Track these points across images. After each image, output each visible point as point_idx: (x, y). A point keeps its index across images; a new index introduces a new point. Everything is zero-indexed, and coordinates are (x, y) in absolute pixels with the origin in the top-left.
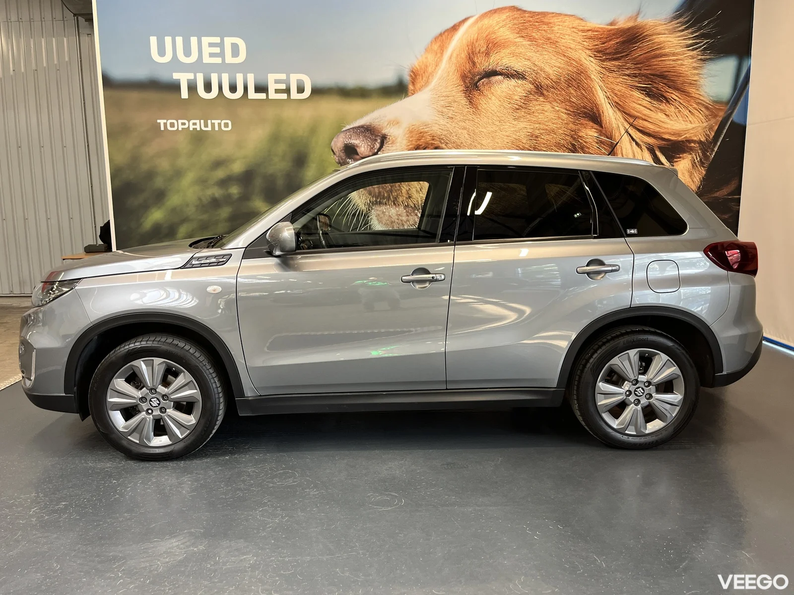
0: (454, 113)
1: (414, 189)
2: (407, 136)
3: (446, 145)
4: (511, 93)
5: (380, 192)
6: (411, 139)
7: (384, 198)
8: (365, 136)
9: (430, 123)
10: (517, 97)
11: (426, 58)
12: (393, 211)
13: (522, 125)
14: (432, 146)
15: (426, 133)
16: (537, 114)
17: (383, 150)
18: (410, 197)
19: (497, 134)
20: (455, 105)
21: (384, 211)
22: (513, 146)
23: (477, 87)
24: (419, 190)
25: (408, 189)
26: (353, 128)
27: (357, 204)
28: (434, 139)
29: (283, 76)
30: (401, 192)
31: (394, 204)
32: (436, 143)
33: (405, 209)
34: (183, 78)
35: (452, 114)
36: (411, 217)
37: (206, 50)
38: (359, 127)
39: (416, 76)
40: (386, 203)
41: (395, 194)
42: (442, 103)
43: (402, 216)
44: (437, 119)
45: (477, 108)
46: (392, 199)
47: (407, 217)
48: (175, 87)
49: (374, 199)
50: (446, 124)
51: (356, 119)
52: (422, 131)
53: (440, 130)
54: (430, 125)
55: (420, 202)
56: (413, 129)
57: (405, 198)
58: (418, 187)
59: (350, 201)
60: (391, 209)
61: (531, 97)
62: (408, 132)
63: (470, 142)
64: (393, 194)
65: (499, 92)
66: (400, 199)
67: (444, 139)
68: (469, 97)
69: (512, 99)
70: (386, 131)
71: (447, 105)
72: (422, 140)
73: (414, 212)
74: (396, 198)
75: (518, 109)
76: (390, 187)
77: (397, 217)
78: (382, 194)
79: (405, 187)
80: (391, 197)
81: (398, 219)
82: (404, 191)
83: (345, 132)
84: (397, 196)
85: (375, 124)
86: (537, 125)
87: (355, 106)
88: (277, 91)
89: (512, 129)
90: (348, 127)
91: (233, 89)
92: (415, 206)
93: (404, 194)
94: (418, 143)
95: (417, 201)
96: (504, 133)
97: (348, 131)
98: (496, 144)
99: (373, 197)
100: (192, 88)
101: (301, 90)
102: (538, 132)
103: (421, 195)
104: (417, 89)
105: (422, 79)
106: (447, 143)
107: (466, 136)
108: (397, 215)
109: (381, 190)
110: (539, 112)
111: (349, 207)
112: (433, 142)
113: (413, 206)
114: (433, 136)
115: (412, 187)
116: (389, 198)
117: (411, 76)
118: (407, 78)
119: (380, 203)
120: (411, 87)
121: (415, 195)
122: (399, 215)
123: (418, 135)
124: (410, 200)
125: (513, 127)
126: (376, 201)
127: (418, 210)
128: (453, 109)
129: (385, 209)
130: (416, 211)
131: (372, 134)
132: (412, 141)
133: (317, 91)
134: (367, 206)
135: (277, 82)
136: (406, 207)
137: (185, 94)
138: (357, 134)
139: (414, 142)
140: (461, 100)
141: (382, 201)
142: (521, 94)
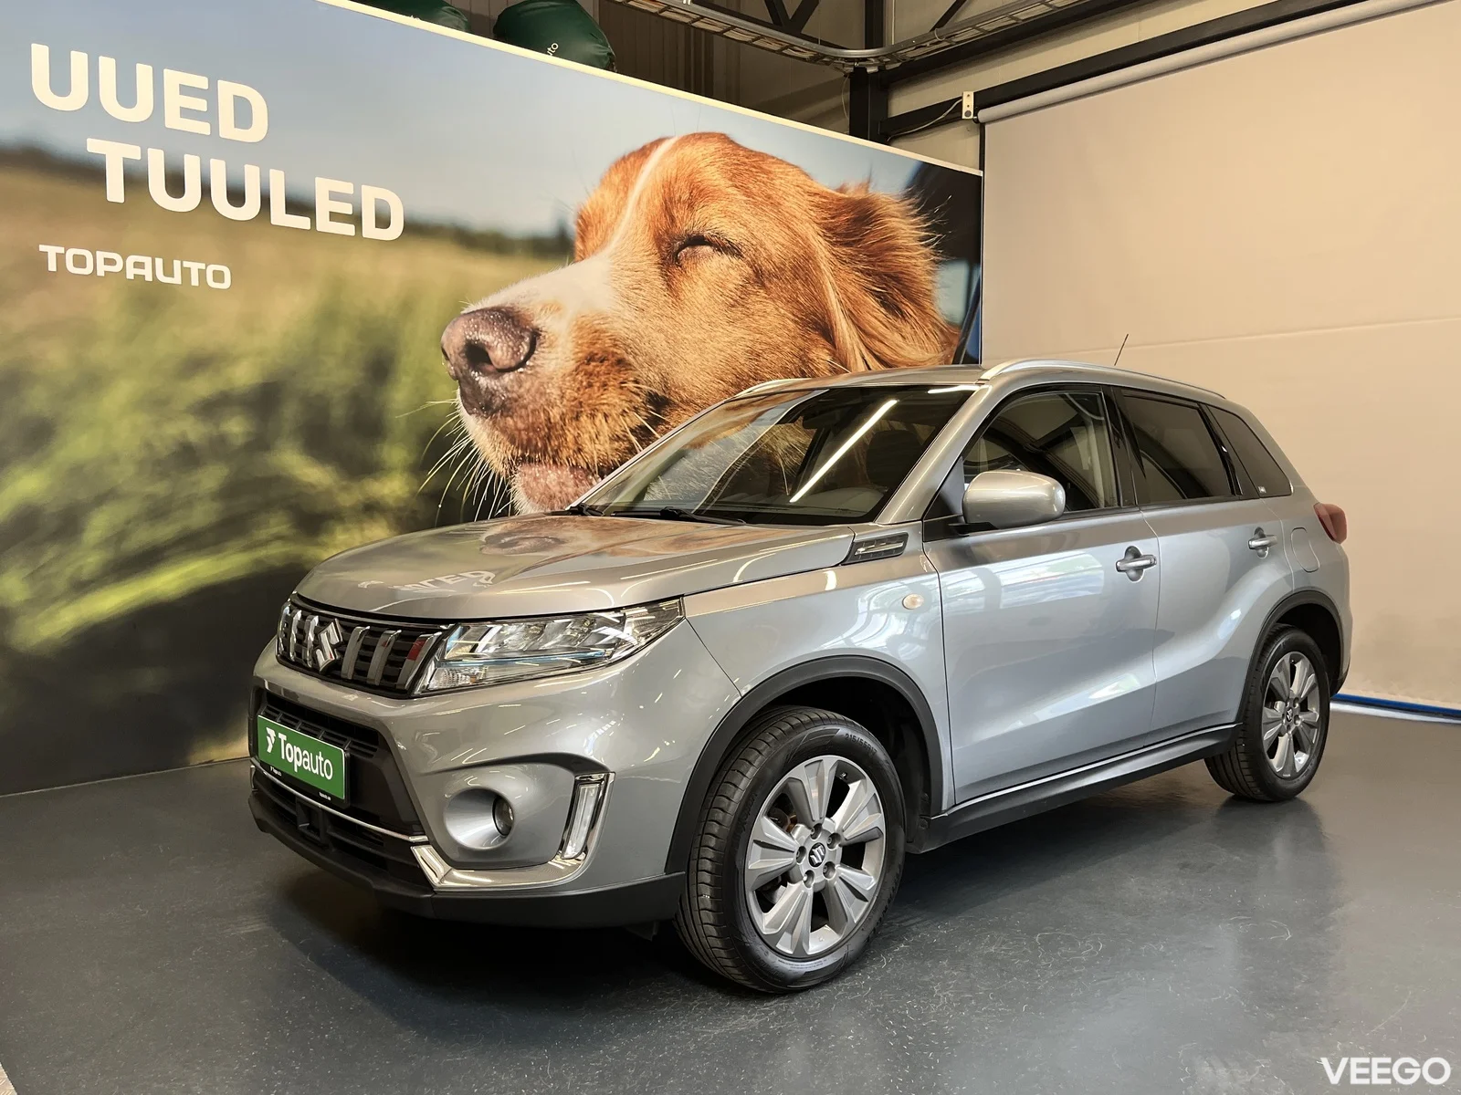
0: (645, 302)
1: (586, 436)
2: (574, 335)
3: (634, 357)
4: (723, 277)
5: (529, 440)
6: (580, 342)
7: (536, 451)
8: (503, 329)
9: (610, 315)
10: (731, 286)
11: (602, 196)
12: (552, 475)
13: (739, 333)
14: (613, 357)
15: (605, 332)
16: (757, 318)
17: (535, 359)
18: (580, 450)
19: (707, 345)
20: (646, 287)
21: (538, 475)
22: (728, 367)
23: (677, 260)
24: (594, 437)
25: (576, 435)
26: (482, 311)
27: (488, 462)
28: (616, 345)
29: (347, 188)
30: (566, 440)
31: (555, 462)
32: (619, 352)
33: (572, 472)
34: (115, 156)
35: (642, 303)
36: (583, 488)
37: (174, 101)
38: (492, 310)
39: (587, 226)
40: (540, 461)
41: (555, 443)
42: (627, 281)
43: (567, 486)
44: (621, 308)
45: (677, 297)
46: (551, 453)
47: (576, 488)
48: (93, 173)
49: (520, 451)
50: (633, 319)
51: (486, 294)
52: (598, 328)
53: (626, 330)
54: (610, 319)
55: (596, 460)
56: (583, 322)
57: (571, 452)
58: (592, 431)
59: (477, 456)
60: (550, 472)
61: (750, 288)
62: (576, 328)
63: (669, 355)
64: (552, 443)
65: (708, 274)
66: (564, 454)
67: (632, 346)
68: (667, 275)
69: (725, 288)
70: (539, 322)
71: (635, 286)
72: (598, 346)
73: (587, 476)
74: (556, 451)
75: (733, 306)
76: (546, 430)
77: (558, 488)
78: (534, 442)
79: (572, 431)
80: (549, 449)
81: (561, 492)
82: (570, 438)
83: (468, 317)
84: (559, 447)
85: (520, 306)
86: (758, 336)
87: (484, 268)
88: (334, 216)
89: (727, 339)
90: (473, 308)
91: (236, 196)
92: (588, 467)
93: (570, 445)
94: (591, 349)
95: (592, 458)
96: (716, 344)
97: (473, 315)
98: (706, 363)
99: (518, 448)
100: (135, 180)
101: (383, 221)
102: (759, 347)
103: (598, 447)
104: (589, 249)
105: (597, 234)
106: (636, 354)
107: (664, 343)
108: (559, 483)
109: (531, 434)
110: (760, 314)
111: (475, 468)
112: (615, 350)
113: (585, 467)
114: (615, 340)
115: (583, 430)
116: (545, 452)
117: (579, 225)
118: (573, 228)
119: (531, 460)
120: (579, 245)
121: (588, 447)
122: (563, 483)
123: (591, 336)
124: (580, 456)
125: (728, 336)
126: (523, 456)
127: (593, 475)
128: (644, 294)
129: (539, 471)
130: (591, 477)
131: (515, 326)
132: (581, 345)
133: (416, 229)
134: (508, 466)
135: (334, 196)
136: (574, 468)
137: (115, 190)
138: (490, 323)
139: (585, 348)
140: (655, 279)
141: (533, 456)
142: (737, 282)
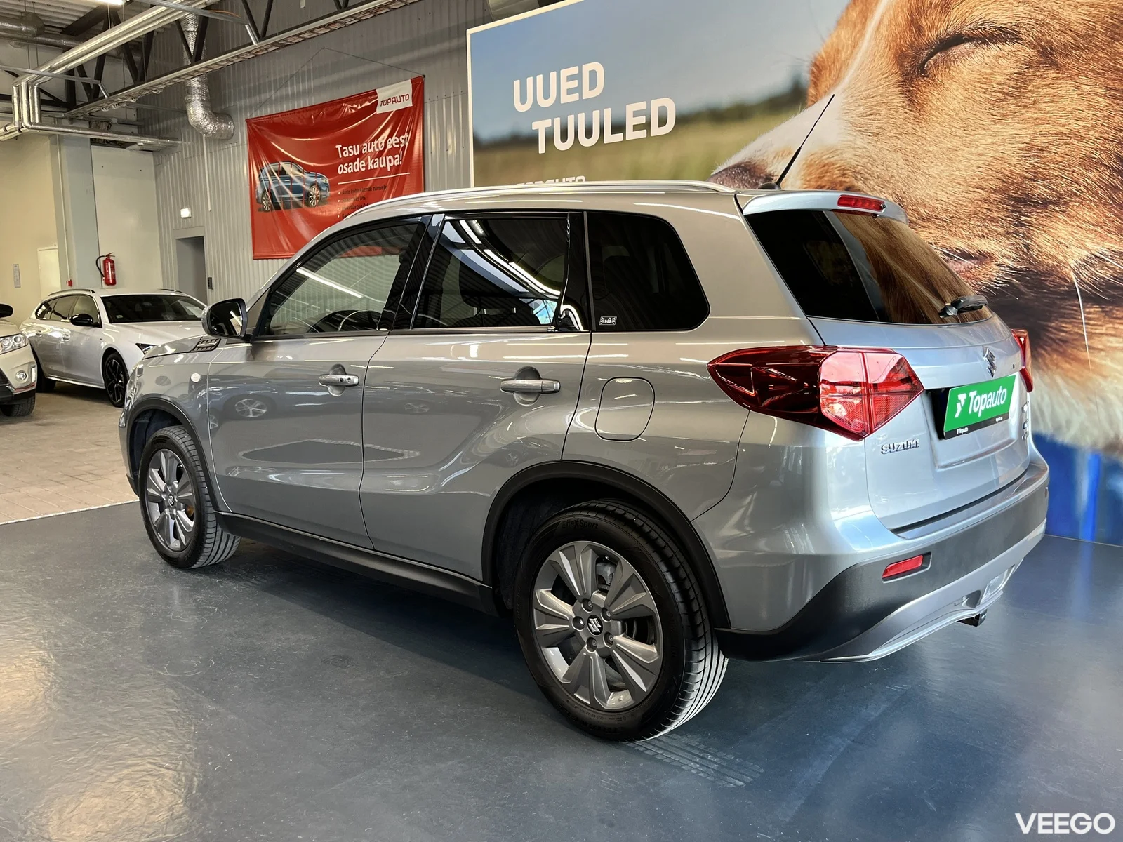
0: (880, 125)
2: (803, 173)
3: (864, 183)
4: (989, 71)
6: (808, 178)
8: (742, 180)
9: (839, 147)
10: (1000, 78)
11: (838, 37)
13: (1009, 130)
14: (841, 186)
15: (833, 165)
16: (1042, 105)
19: (959, 153)
20: (883, 110)
22: (990, 172)
23: (924, 71)
26: (726, 170)
28: (844, 174)
29: (642, 106)
32: (848, 180)
34: (540, 127)
35: (877, 128)
37: (566, 86)
38: (734, 167)
39: (820, 71)
42: (861, 110)
44: (851, 138)
45: (921, 110)
48: (532, 140)
50: (865, 146)
51: (730, 156)
52: (826, 162)
53: (856, 158)
54: (839, 152)
56: (811, 160)
61: (1031, 72)
62: (805, 166)
63: (906, 173)
65: (966, 75)
67: (863, 172)
68: (909, 91)
69: (991, 82)
70: (771, 169)
71: (869, 113)
72: (826, 178)
75: (1002, 100)
83: (716, 176)
85: (756, 159)
86: (1042, 127)
87: (729, 135)
88: (636, 128)
89: (990, 141)
90: (720, 168)
91: (589, 133)
94: (819, 183)
96: (973, 150)
97: (719, 174)
98: (957, 173)
100: (549, 139)
101: (662, 122)
102: (1043, 139)
104: (821, 91)
105: (830, 75)
106: (867, 179)
107: (901, 163)
110: (1047, 99)
112: (844, 179)
114: (844, 170)
117: (813, 72)
118: (806, 77)
120: (812, 91)
123: (819, 171)
125: (992, 137)
128: (879, 117)
131: (752, 176)
132: (809, 181)
133: (682, 120)
135: (636, 114)
137: (542, 149)
138: (732, 179)
139: (812, 183)
140: (894, 99)
142: (1009, 71)
